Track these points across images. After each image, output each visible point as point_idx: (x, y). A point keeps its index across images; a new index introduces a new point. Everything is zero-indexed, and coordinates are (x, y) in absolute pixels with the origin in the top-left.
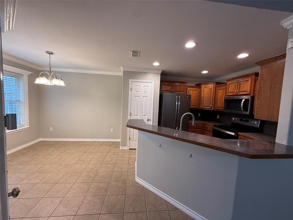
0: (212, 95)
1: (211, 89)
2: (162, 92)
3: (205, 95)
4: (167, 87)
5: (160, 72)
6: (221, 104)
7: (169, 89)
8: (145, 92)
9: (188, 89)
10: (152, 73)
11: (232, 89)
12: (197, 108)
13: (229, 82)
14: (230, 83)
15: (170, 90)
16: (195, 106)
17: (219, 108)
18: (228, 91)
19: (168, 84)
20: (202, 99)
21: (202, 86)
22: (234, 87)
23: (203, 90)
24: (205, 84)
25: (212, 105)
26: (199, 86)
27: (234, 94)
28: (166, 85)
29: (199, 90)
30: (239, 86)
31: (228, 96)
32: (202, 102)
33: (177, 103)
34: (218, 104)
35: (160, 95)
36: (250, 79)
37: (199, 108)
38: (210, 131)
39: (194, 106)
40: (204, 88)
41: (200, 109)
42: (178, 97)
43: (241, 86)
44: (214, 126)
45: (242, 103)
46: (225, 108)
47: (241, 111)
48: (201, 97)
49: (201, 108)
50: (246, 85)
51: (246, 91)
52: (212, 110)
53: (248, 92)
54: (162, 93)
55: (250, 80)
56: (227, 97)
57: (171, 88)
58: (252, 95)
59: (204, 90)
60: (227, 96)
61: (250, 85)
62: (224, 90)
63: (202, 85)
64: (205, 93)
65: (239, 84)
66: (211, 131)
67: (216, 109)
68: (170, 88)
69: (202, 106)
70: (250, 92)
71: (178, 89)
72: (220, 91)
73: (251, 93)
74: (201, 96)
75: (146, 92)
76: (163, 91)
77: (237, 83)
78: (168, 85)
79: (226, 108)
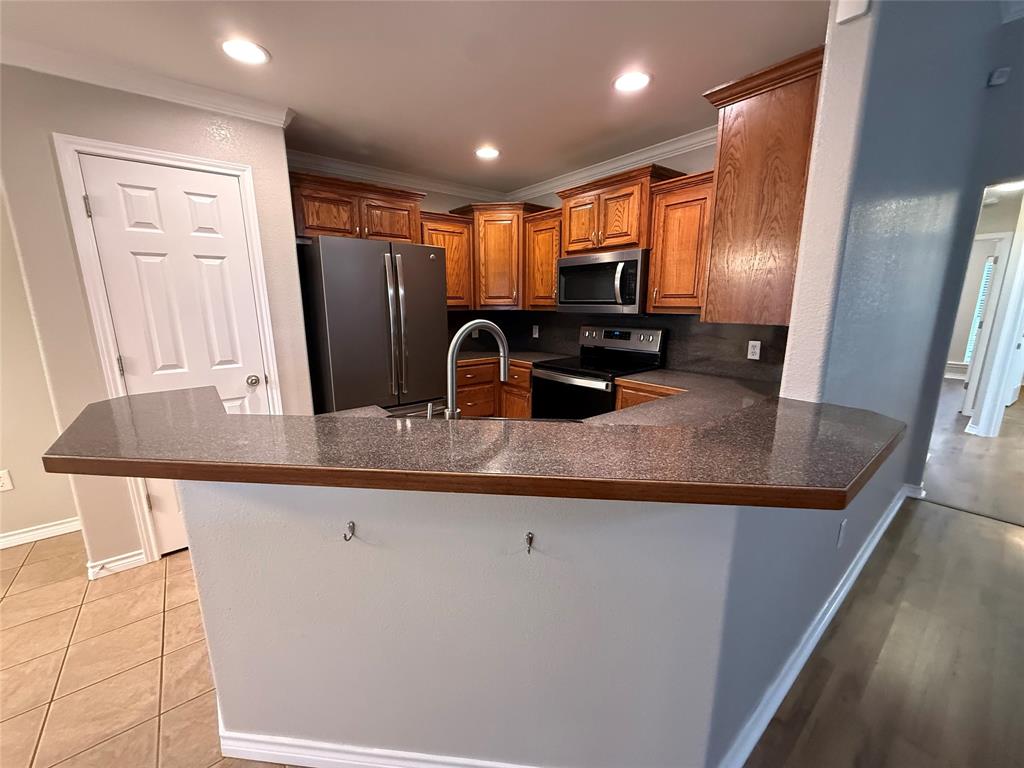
0: (515, 252)
1: (511, 231)
2: (309, 233)
3: (492, 255)
4: (329, 211)
5: (280, 120)
6: (546, 287)
7: (345, 224)
8: (201, 229)
9: (425, 228)
10: (233, 119)
11: (579, 227)
12: (468, 306)
13: (569, 201)
14: (572, 204)
15: (348, 227)
16: (460, 298)
17: (542, 302)
18: (568, 233)
19: (336, 196)
20: (482, 269)
21: (476, 218)
22: (587, 220)
23: (481, 235)
24: (486, 210)
25: (518, 291)
26: (464, 215)
27: (590, 246)
28: (323, 200)
29: (466, 233)
30: (602, 217)
31: (569, 253)
32: (483, 281)
33: (391, 292)
34: (537, 287)
35: (301, 249)
36: (636, 189)
37: (475, 307)
38: (521, 387)
39: (456, 298)
40: (484, 226)
41: (478, 308)
42: (393, 260)
43: (609, 215)
44: (536, 365)
45: (618, 275)
46: (563, 300)
47: (616, 303)
48: (477, 264)
49: (482, 306)
50: (626, 210)
51: (626, 234)
52: (520, 308)
53: (633, 238)
54: (309, 242)
55: (636, 193)
56: (567, 257)
57: (351, 217)
58: (643, 246)
59: (484, 235)
60: (565, 256)
61: (636, 212)
62: (556, 232)
63: (477, 214)
64: (492, 243)
65: (602, 208)
66: (527, 384)
67: (532, 306)
68: (345, 216)
69: (483, 295)
70: (639, 236)
71: (386, 223)
72: (541, 236)
73: (641, 240)
74: (477, 258)
75: (211, 230)
76: (310, 228)
77: (596, 206)
78: (336, 202)
79: (566, 298)
